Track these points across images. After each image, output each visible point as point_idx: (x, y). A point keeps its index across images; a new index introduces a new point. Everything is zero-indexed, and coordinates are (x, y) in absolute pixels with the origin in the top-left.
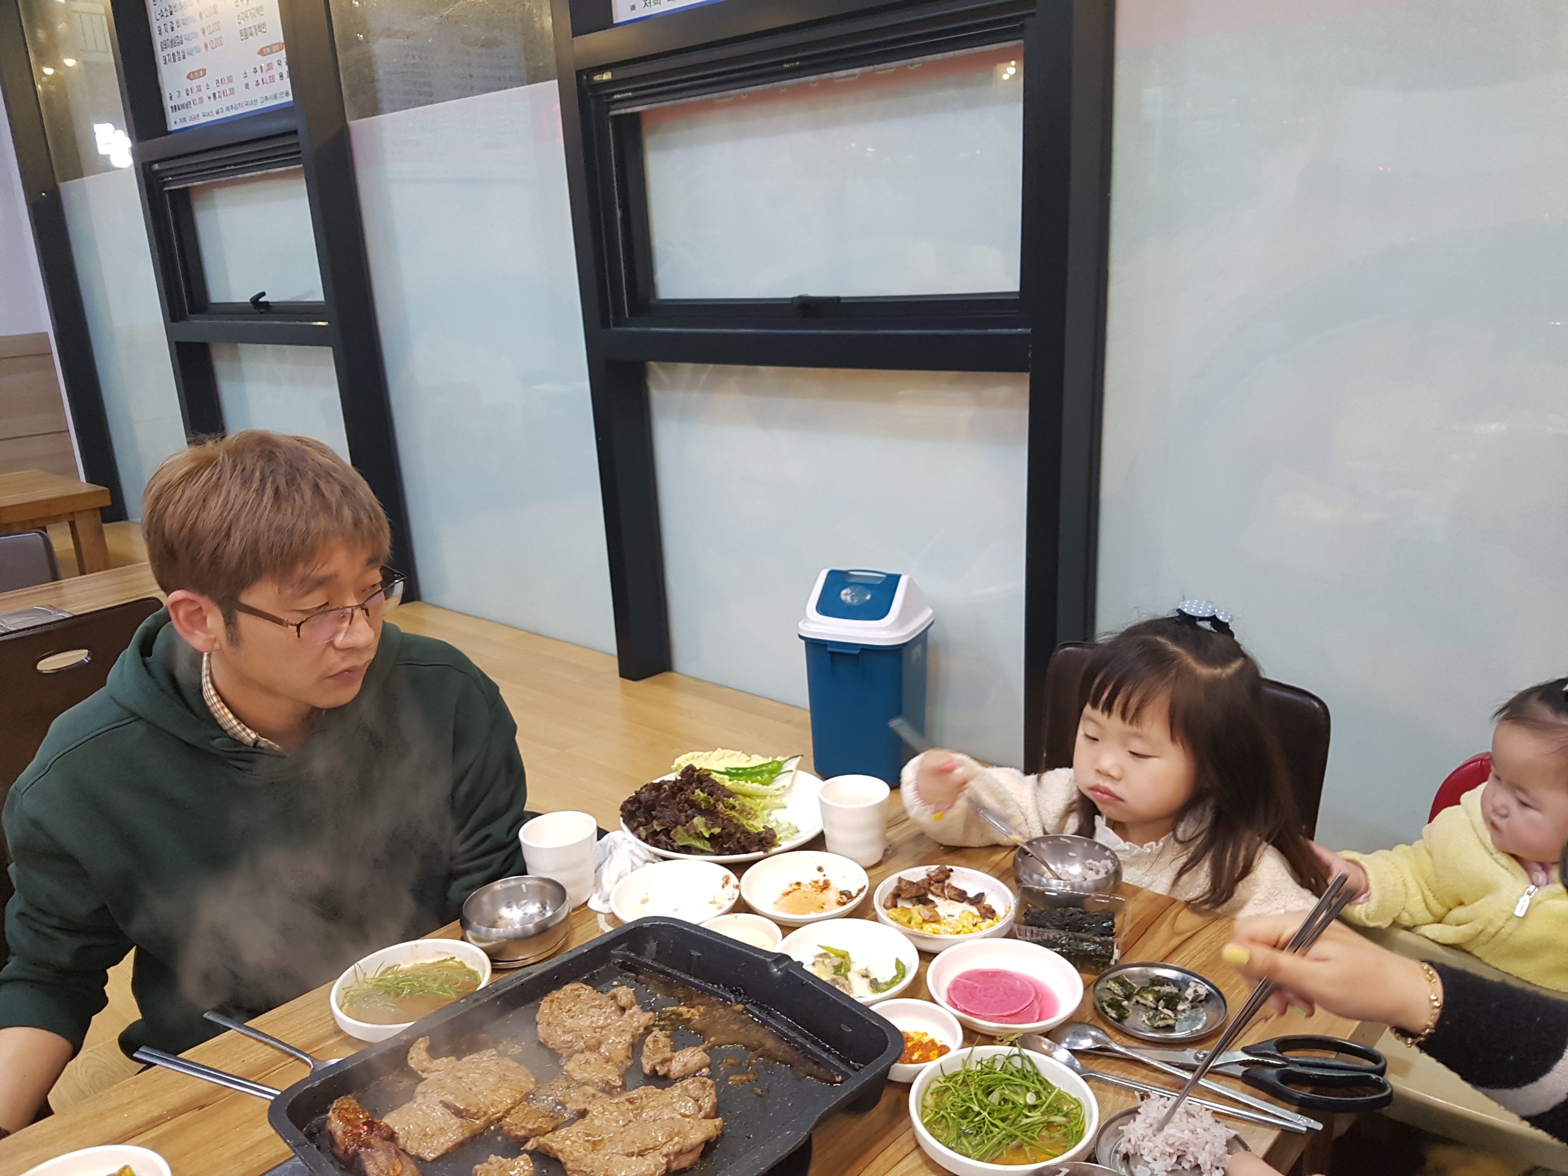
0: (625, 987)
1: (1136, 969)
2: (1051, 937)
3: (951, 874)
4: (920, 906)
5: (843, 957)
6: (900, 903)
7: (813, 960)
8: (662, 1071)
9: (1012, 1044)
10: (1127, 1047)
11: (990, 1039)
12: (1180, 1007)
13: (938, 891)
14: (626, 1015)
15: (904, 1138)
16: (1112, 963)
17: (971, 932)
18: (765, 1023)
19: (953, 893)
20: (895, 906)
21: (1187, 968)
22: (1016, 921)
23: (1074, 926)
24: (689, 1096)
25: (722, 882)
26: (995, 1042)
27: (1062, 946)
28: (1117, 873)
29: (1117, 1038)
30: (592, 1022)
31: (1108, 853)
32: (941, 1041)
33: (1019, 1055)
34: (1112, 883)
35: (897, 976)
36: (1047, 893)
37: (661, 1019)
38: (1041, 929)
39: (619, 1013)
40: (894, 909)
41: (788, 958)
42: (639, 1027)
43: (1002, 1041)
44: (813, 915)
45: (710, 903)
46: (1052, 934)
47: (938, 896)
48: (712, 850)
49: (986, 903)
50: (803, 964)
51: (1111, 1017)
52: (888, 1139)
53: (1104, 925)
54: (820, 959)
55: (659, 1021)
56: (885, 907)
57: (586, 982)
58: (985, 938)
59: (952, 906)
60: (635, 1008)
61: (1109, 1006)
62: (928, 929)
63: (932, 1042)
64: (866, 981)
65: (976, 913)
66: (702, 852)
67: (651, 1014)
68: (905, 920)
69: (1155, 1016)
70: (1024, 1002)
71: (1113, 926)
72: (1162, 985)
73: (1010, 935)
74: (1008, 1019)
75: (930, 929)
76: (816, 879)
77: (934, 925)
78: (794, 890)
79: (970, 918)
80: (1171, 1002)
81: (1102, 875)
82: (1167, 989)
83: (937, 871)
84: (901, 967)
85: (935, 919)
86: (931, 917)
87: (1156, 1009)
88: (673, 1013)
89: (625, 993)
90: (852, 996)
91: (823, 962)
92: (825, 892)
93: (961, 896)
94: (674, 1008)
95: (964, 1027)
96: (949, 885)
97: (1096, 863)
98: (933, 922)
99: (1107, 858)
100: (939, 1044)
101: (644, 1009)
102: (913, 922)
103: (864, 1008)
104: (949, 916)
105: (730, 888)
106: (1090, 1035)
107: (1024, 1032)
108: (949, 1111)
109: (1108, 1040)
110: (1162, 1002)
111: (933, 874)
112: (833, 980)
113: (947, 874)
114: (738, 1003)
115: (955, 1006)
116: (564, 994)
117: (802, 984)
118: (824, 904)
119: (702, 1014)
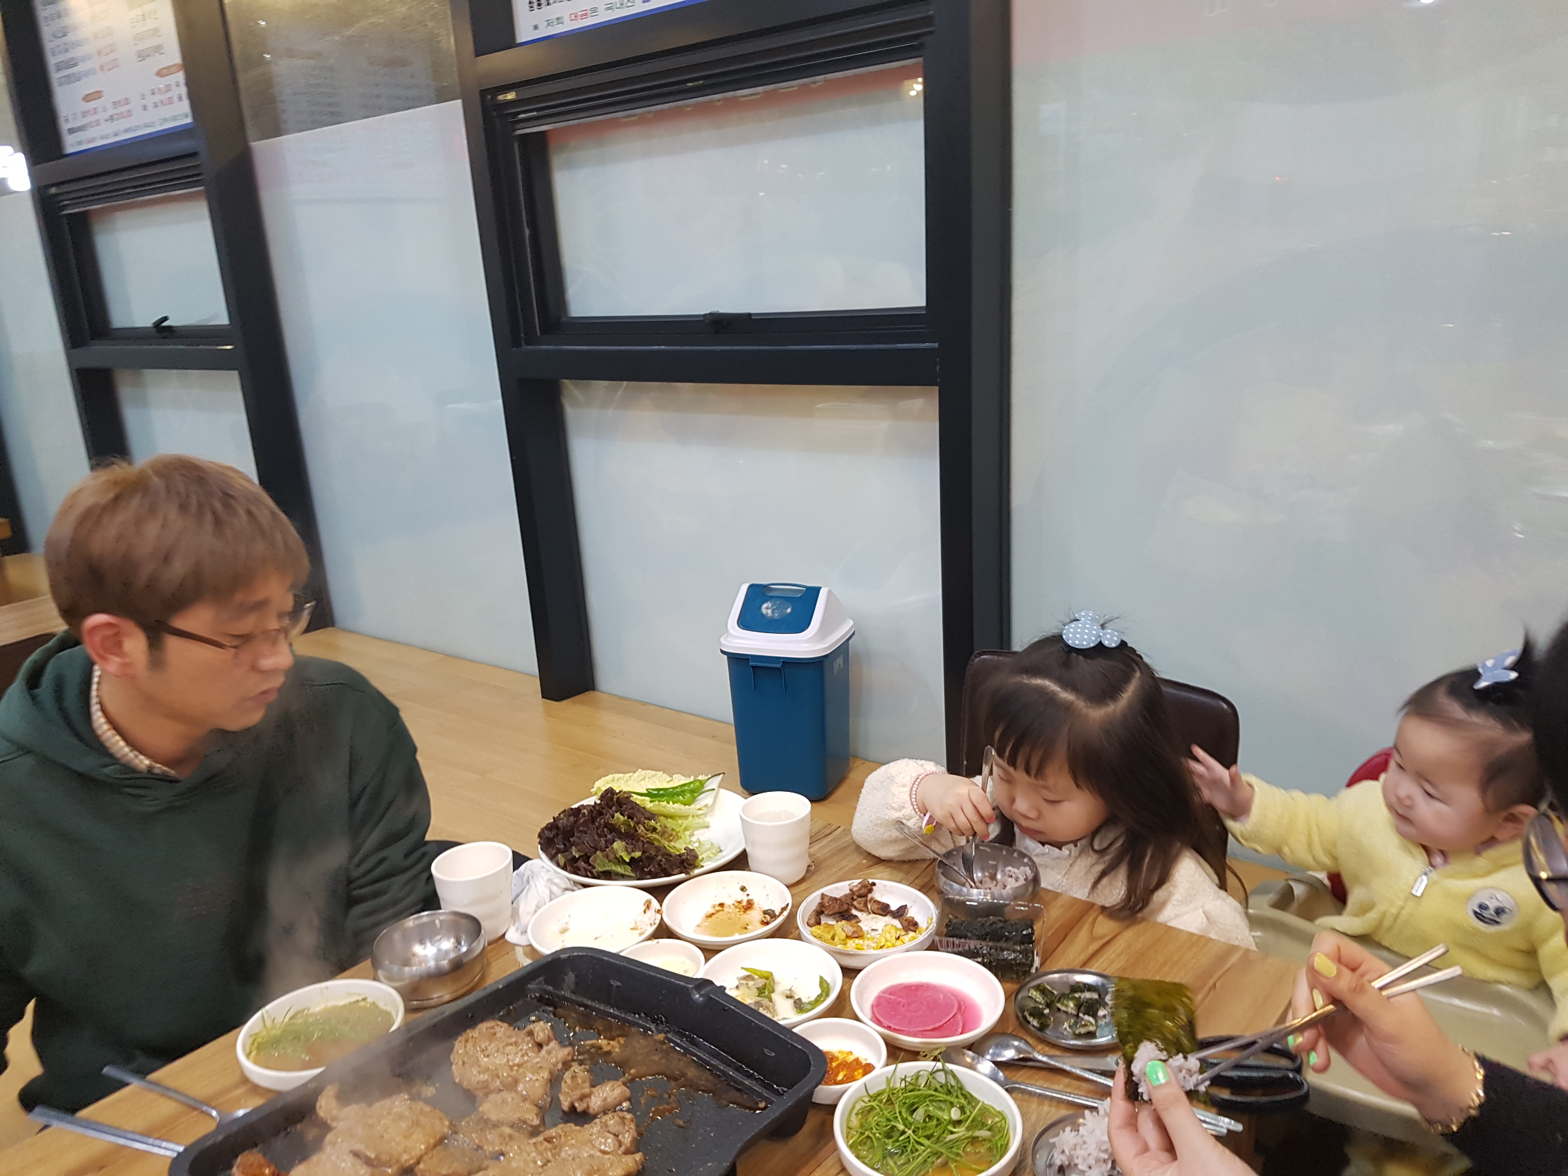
0: (542, 1023)
1: (1056, 976)
2: (972, 947)
3: (874, 887)
4: (844, 922)
5: (767, 978)
6: (824, 920)
7: (737, 983)
8: (580, 1107)
9: (936, 1059)
10: (1050, 1057)
11: (914, 1055)
12: (1101, 1013)
13: (861, 906)
14: (543, 1052)
15: (830, 1161)
16: (1033, 970)
17: (893, 946)
18: (687, 1051)
19: (875, 907)
20: (819, 923)
21: (1106, 973)
22: (938, 933)
23: (994, 936)
24: (609, 1132)
25: (643, 908)
26: (919, 1057)
27: (983, 956)
28: (1036, 880)
29: (1040, 1047)
30: (508, 1061)
31: (1026, 860)
32: (866, 1060)
33: (943, 1070)
34: (1030, 889)
35: (821, 994)
36: (968, 903)
37: (580, 1054)
38: (963, 940)
39: (536, 1049)
40: (817, 926)
41: (710, 983)
42: (557, 1063)
43: (926, 1055)
44: (737, 937)
45: (632, 929)
46: (973, 944)
47: (861, 911)
48: (633, 875)
49: (908, 916)
50: (725, 989)
51: (1033, 1026)
52: (813, 1163)
53: (1024, 932)
54: (744, 982)
55: (578, 1055)
56: (808, 924)
57: (502, 1019)
58: (907, 951)
59: (875, 920)
60: (553, 1044)
61: (1030, 1015)
62: (852, 945)
63: (857, 1060)
64: (790, 1002)
65: (899, 926)
66: (623, 877)
67: (569, 1049)
68: (829, 937)
69: (1076, 1023)
70: (948, 1015)
71: (1033, 933)
72: (1082, 991)
73: (933, 947)
74: (932, 1033)
75: (854, 945)
76: (739, 900)
77: (857, 941)
78: (718, 911)
79: (893, 931)
80: (1091, 1008)
81: (1022, 882)
82: (1088, 995)
83: (859, 885)
84: (825, 985)
85: (858, 934)
86: (854, 932)
87: (1077, 1016)
88: (592, 1046)
89: (541, 1029)
90: (775, 1019)
91: (747, 984)
92: (748, 912)
93: (884, 910)
94: (594, 1041)
95: (887, 1044)
96: (872, 899)
97: (1015, 870)
98: (857, 938)
99: (1025, 865)
100: (864, 1062)
101: (562, 1044)
102: (836, 939)
103: (787, 1030)
104: (873, 930)
105: (651, 913)
106: (1013, 1045)
107: (947, 1045)
108: (874, 1131)
109: (1030, 1049)
110: (1082, 1008)
111: (855, 889)
112: (757, 1003)
113: (870, 888)
114: (659, 1032)
115: (879, 1022)
116: (479, 1033)
117: (725, 1009)
118: (747, 925)
119: (622, 1046)
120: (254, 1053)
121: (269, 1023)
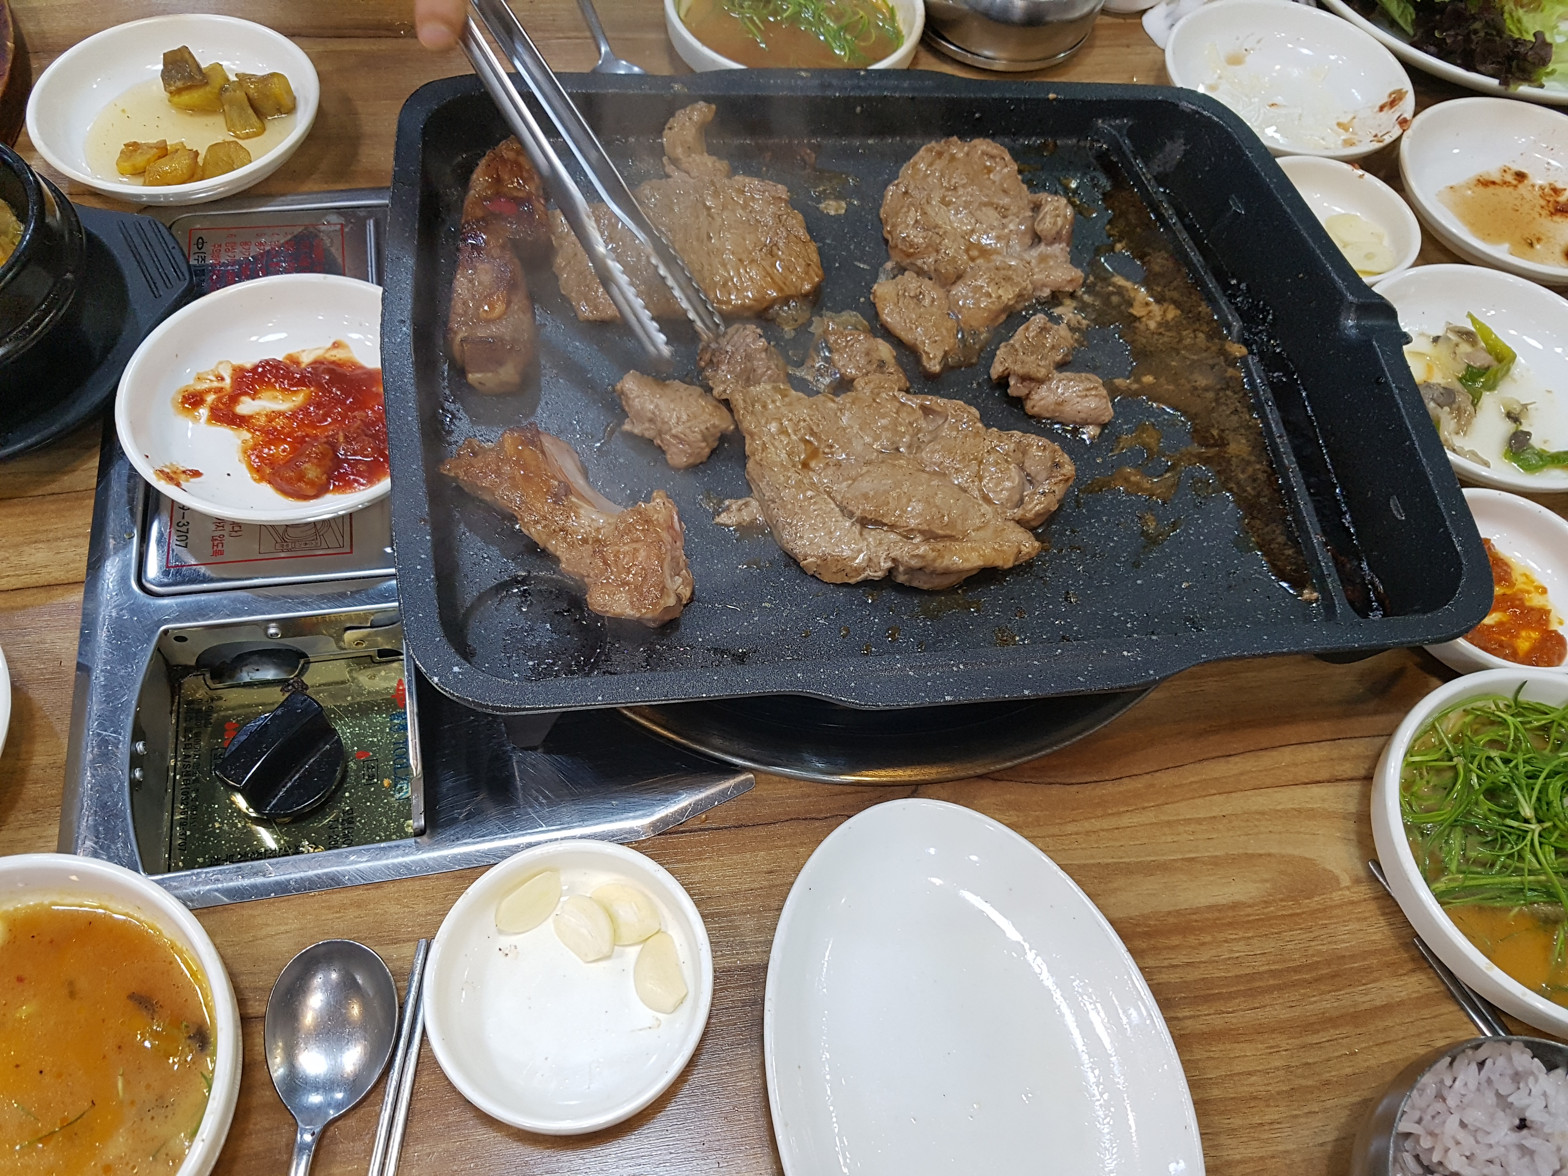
0: (1062, 201)
5: (1500, 359)
7: (1440, 332)
8: (1015, 388)
14: (1035, 252)
15: (1359, 748)
18: (1256, 406)
24: (1021, 467)
25: (1385, 99)
32: (1561, 623)
37: (1091, 292)
39: (1027, 239)
41: (1389, 312)
42: (1044, 285)
44: (1500, 251)
45: (1339, 124)
48: (1411, 32)
50: (1408, 338)
52: (1327, 728)
54: (1453, 337)
55: (1088, 292)
60: (1059, 249)
64: (1506, 429)
66: (1391, 25)
67: (1081, 273)
76: (1559, 185)
78: (1505, 183)
88: (1120, 291)
89: (1056, 211)
91: (1457, 345)
92: (1557, 218)
94: (1128, 284)
101: (1075, 256)
105: (1390, 116)
108: (1474, 767)
114: (1240, 340)
117: (1379, 382)
118: (1539, 240)
119: (1164, 324)
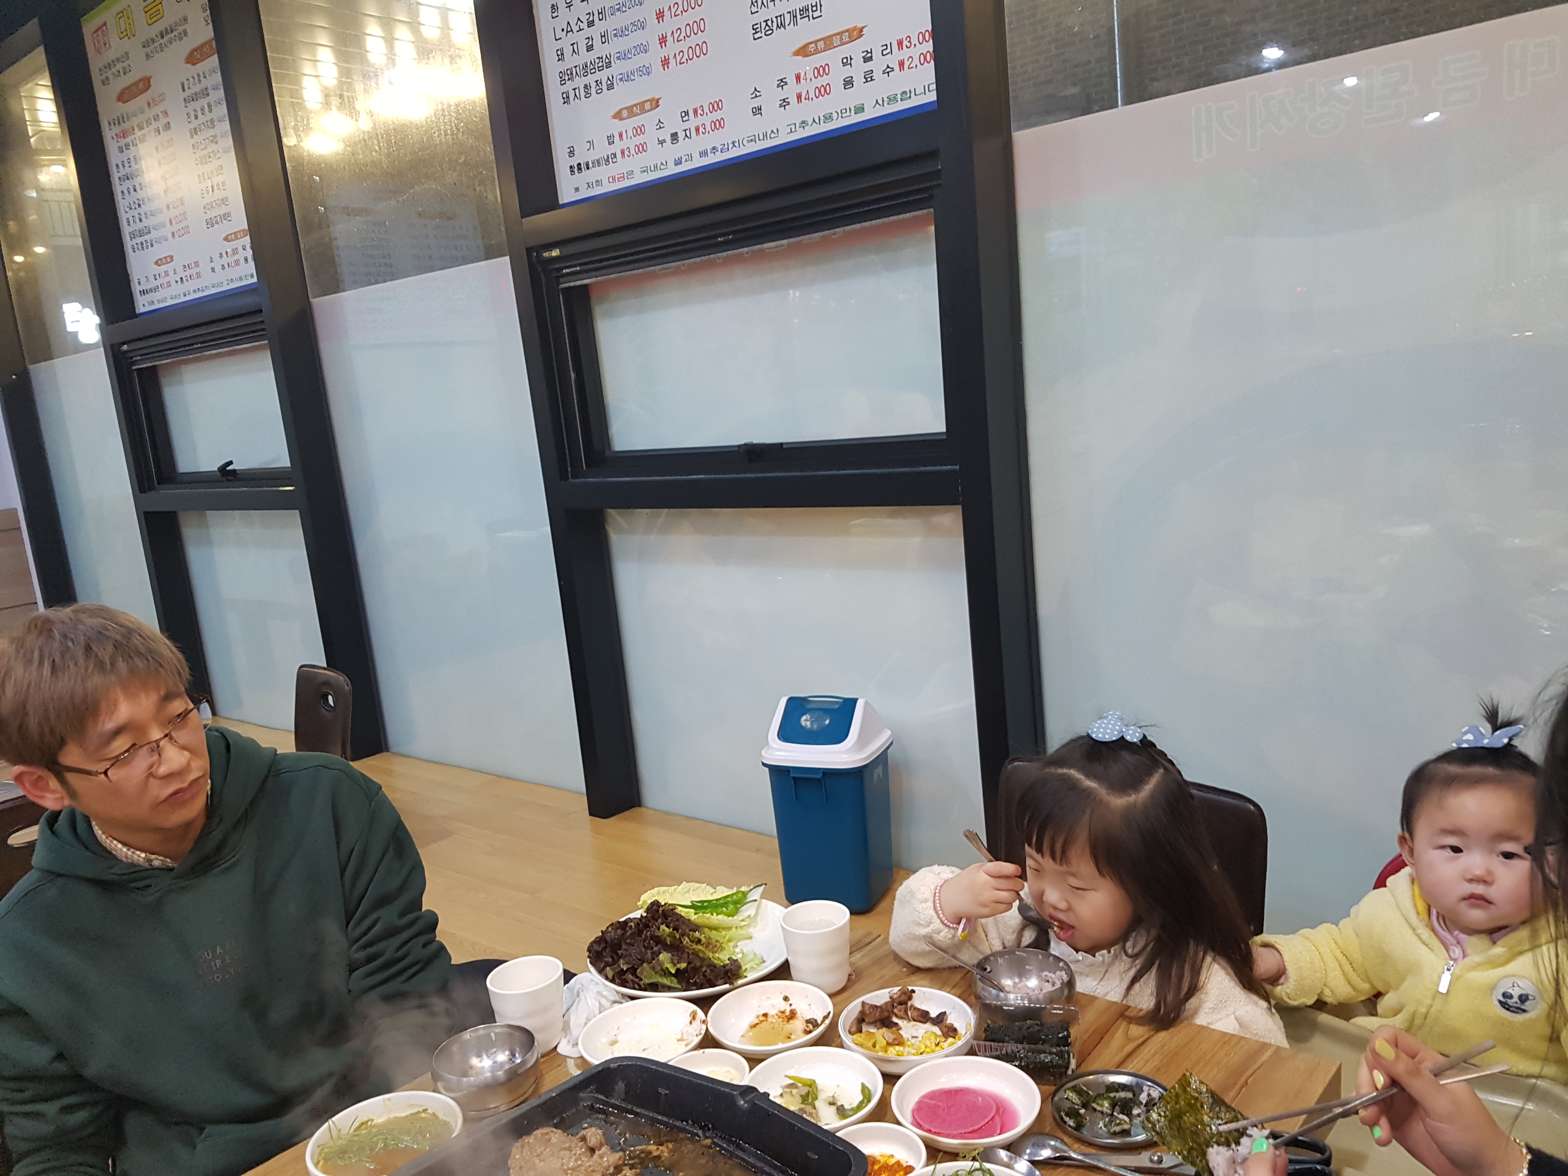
0: (593, 1129)
1: (1091, 1077)
2: (1009, 1051)
3: (914, 995)
4: (884, 1029)
5: (810, 1086)
6: (865, 1028)
7: (781, 1091)
9: (974, 1159)
10: (1084, 1155)
11: (953, 1155)
12: (1135, 1112)
13: (902, 1014)
14: (596, 1157)
16: (1070, 1072)
17: (933, 1052)
18: (732, 1155)
19: (915, 1014)
20: (860, 1031)
21: (1141, 1073)
22: (976, 1037)
23: (1031, 1039)
25: (689, 1019)
26: (958, 1158)
27: (1021, 1059)
28: (1070, 984)
29: (1076, 1146)
30: (563, 1165)
31: (1061, 964)
32: (907, 1162)
33: (980, 1169)
34: (1066, 992)
35: (863, 1100)
36: (1005, 1008)
37: (631, 1158)
38: (1001, 1044)
39: (588, 1153)
40: (859, 1034)
41: (753, 1089)
42: (609, 1166)
43: (965, 1156)
44: (780, 1046)
45: (678, 1040)
46: (1011, 1047)
47: (901, 1018)
48: (680, 987)
49: (948, 1022)
50: (769, 1095)
51: (1070, 1126)
53: (1060, 1035)
54: (788, 1090)
55: (628, 1160)
56: (850, 1032)
57: (556, 1126)
58: (946, 1056)
59: (915, 1027)
60: (605, 1149)
61: (1067, 1115)
62: (892, 1052)
63: (898, 1163)
64: (833, 1109)
65: (939, 1033)
66: (670, 989)
67: (621, 1153)
68: (870, 1044)
69: (1111, 1122)
70: (986, 1117)
71: (1069, 1036)
72: (1117, 1091)
73: (971, 1052)
74: (970, 1134)
75: (894, 1052)
76: (782, 1009)
77: (897, 1048)
78: (762, 1021)
79: (933, 1038)
80: (1126, 1107)
81: (1058, 985)
82: (1122, 1094)
83: (899, 993)
84: (867, 1092)
85: (899, 1041)
86: (895, 1039)
87: (1112, 1115)
88: (642, 1151)
89: (594, 1134)
90: (819, 1124)
91: (791, 1091)
92: (791, 1022)
93: (924, 1017)
94: (643, 1147)
95: (927, 1147)
96: (912, 1006)
97: (1051, 975)
98: (897, 1045)
99: (1061, 969)
100: (905, 1165)
101: (613, 1149)
102: (877, 1046)
103: (831, 1134)
104: (913, 1037)
105: (696, 1023)
106: (1049, 1145)
107: (985, 1146)
109: (1065, 1148)
110: (1117, 1108)
111: (895, 996)
112: (801, 1110)
113: (910, 995)
114: (707, 1138)
115: (919, 1126)
116: (535, 1139)
117: (770, 1115)
118: (791, 1034)
119: (670, 1151)
120: (321, 1163)
121: (335, 1133)
